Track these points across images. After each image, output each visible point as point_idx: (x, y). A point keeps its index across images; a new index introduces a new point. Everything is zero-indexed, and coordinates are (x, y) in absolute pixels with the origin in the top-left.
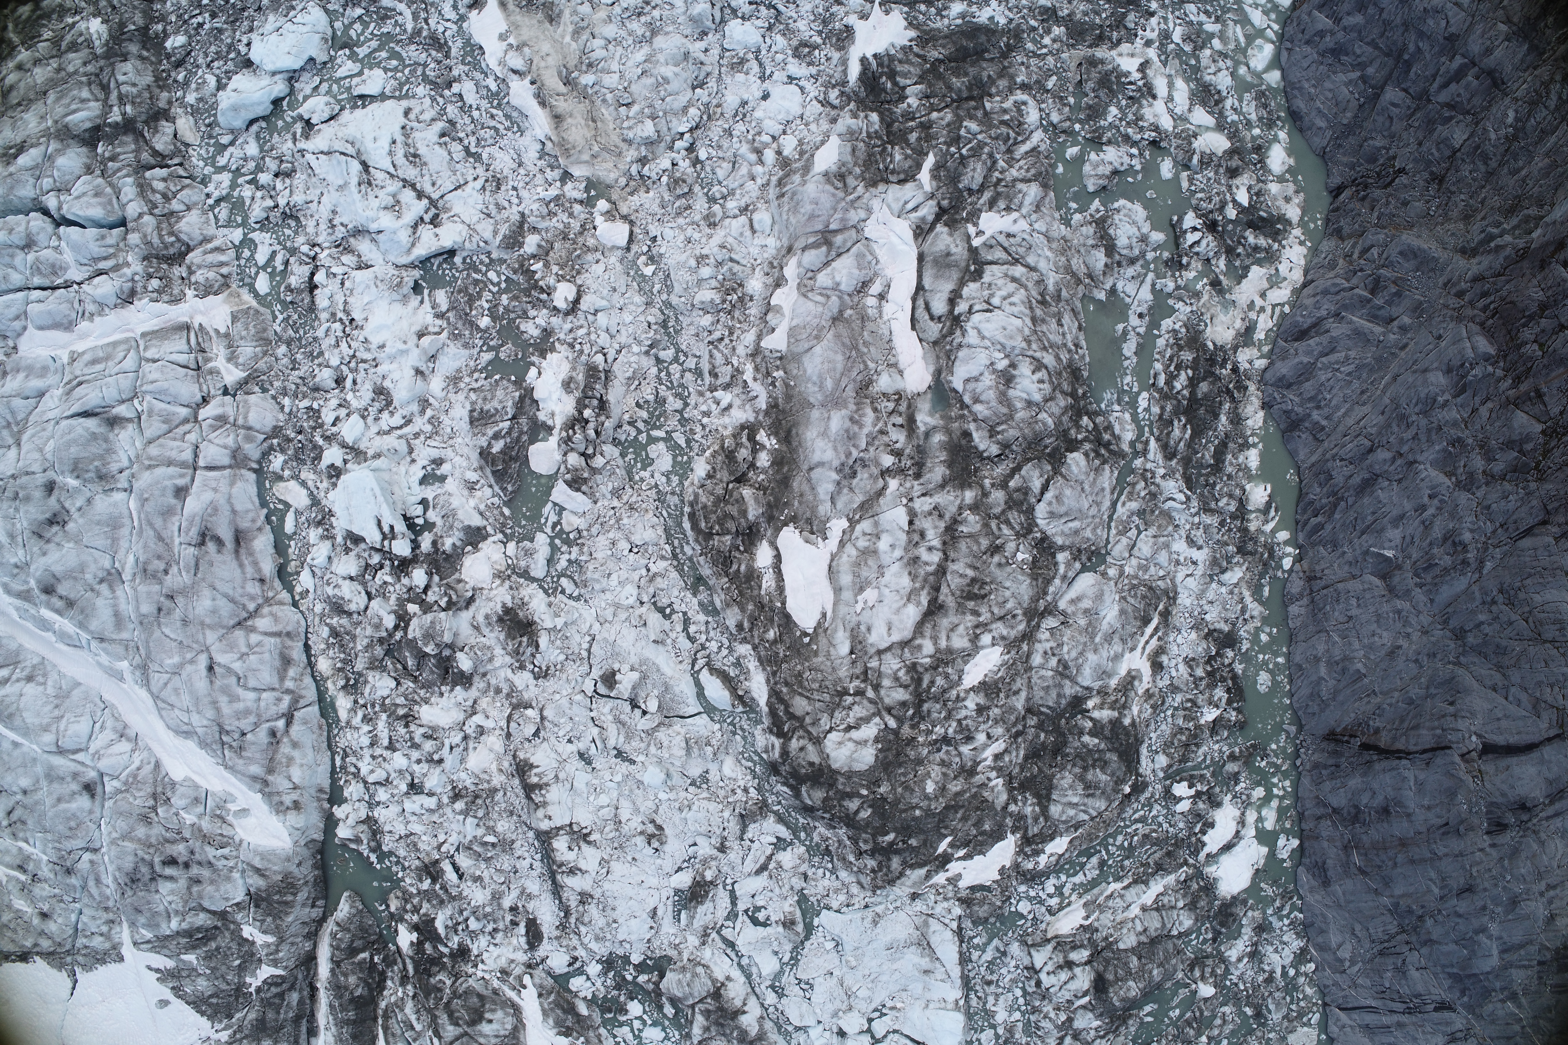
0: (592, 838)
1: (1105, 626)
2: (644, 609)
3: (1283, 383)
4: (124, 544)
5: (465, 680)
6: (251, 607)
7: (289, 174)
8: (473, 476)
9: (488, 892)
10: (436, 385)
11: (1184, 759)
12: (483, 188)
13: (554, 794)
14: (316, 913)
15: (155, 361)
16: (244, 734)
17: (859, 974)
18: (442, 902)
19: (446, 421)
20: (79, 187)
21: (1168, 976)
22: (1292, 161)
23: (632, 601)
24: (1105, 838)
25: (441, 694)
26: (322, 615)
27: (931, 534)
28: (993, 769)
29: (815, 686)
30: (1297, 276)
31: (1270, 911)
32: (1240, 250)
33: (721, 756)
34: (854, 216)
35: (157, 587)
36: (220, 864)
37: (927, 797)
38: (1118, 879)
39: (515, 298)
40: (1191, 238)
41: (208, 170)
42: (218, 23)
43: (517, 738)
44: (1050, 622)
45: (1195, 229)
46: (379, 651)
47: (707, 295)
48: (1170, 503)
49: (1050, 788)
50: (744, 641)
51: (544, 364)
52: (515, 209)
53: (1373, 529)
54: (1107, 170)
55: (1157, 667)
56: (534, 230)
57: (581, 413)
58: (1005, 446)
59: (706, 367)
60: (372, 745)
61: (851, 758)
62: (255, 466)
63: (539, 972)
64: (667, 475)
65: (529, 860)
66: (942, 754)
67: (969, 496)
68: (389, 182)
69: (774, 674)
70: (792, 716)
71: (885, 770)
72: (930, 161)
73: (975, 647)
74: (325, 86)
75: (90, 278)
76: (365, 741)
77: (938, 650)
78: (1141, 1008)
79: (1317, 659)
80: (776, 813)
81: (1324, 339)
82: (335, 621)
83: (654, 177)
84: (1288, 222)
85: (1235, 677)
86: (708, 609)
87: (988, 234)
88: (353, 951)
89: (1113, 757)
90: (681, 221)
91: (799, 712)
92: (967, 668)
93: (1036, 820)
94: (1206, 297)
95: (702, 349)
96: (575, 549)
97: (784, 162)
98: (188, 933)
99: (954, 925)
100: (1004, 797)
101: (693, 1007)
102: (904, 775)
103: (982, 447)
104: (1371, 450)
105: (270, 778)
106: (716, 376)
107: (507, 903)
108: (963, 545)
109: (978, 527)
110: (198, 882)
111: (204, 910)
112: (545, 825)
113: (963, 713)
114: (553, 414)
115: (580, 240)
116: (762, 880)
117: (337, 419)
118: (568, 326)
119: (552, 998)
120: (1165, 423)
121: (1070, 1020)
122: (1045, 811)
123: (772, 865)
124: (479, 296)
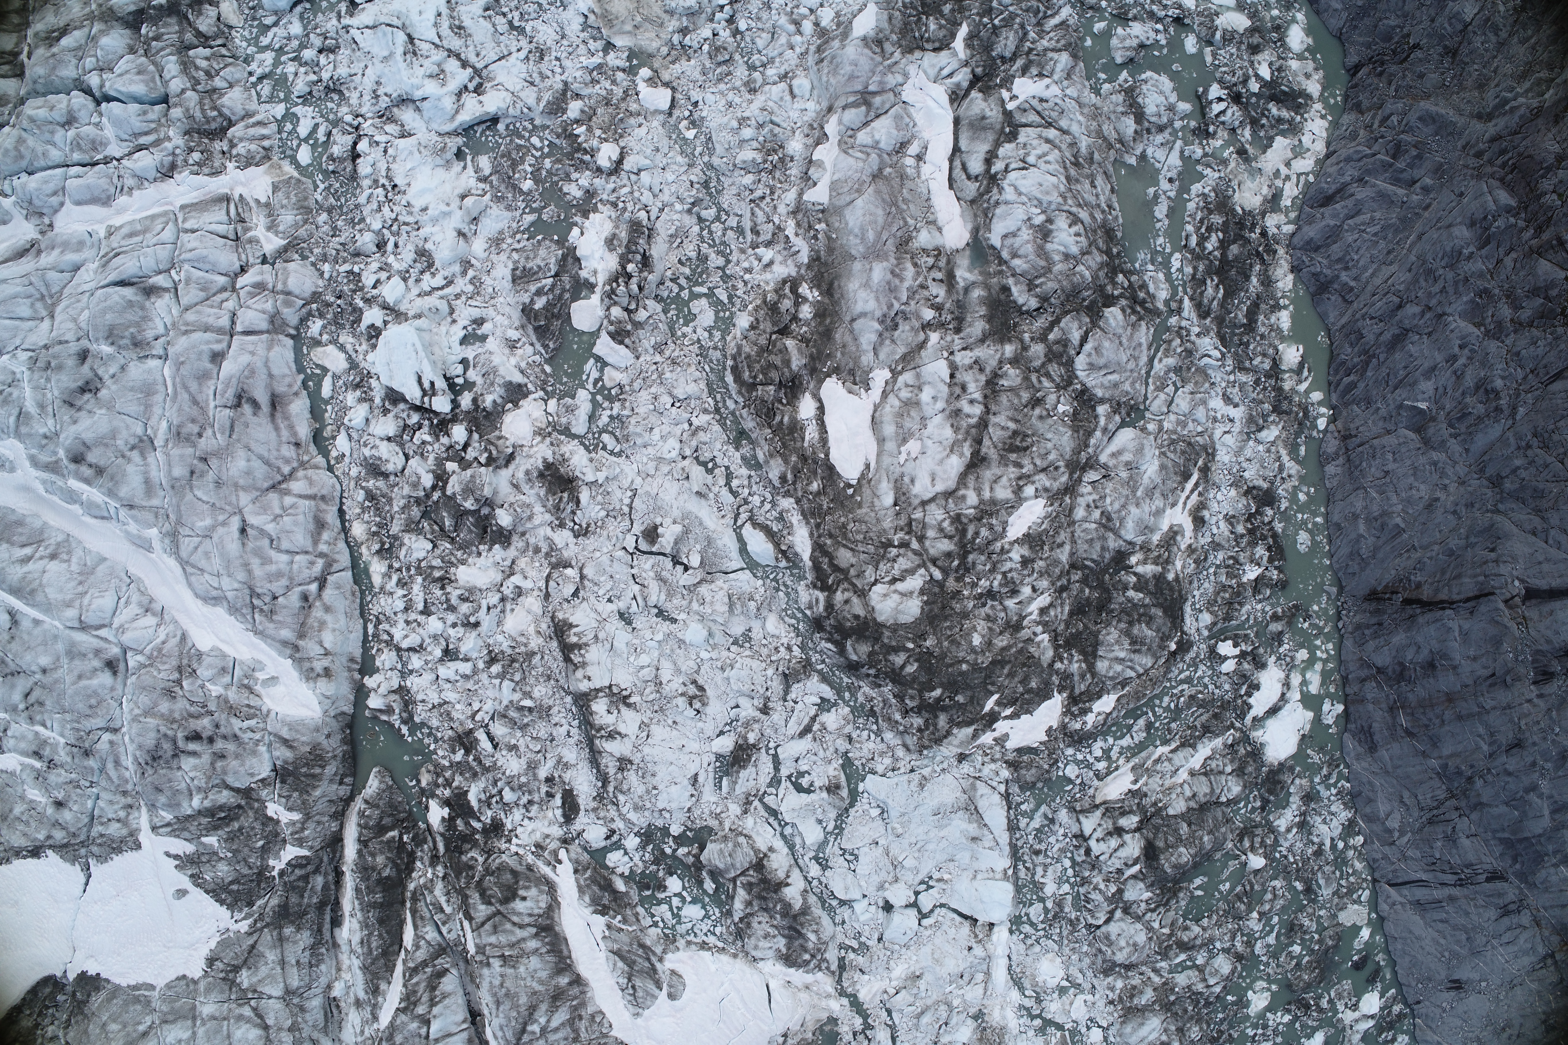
0: (632, 700)
1: (1146, 480)
2: (686, 462)
3: (1311, 247)
4: (157, 411)
5: (503, 537)
6: (286, 470)
7: (332, 50)
8: (514, 334)
9: (523, 761)
10: (478, 246)
11: (1228, 618)
12: (527, 58)
13: (593, 654)
14: (344, 791)
15: (193, 231)
16: (275, 598)
17: (905, 842)
18: (475, 775)
19: (488, 280)
20: (122, 66)
21: (1218, 845)
22: (1310, 41)
23: (674, 454)
24: (1151, 699)
25: (479, 554)
26: (358, 479)
27: (972, 387)
28: (1038, 623)
29: (860, 537)
30: (1320, 147)
31: (1317, 780)
32: (1264, 121)
33: (764, 612)
34: (892, 80)
35: (191, 450)
36: (246, 736)
37: (973, 650)
38: (1165, 742)
39: (558, 161)
40: (1217, 108)
41: (251, 50)
43: (555, 599)
44: (1092, 475)
45: (1220, 99)
46: (416, 512)
47: (748, 155)
48: (1206, 360)
49: (1096, 644)
50: (787, 494)
51: (587, 223)
52: (558, 78)
53: (1406, 382)
54: (1135, 43)
55: (1199, 521)
56: (578, 96)
57: (624, 268)
58: (1044, 299)
59: (747, 224)
60: (406, 609)
61: (897, 610)
62: (293, 332)
63: (575, 848)
64: (709, 330)
65: (566, 727)
66: (987, 609)
67: (1009, 350)
68: (434, 51)
69: (818, 526)
70: (836, 569)
71: (931, 623)
72: (963, 31)
73: (1019, 500)
75: (130, 154)
76: (400, 605)
77: (982, 501)
78: (1191, 881)
79: (1356, 517)
80: (820, 672)
81: (1350, 203)
82: (371, 484)
83: (696, 45)
84: (1309, 97)
85: (1275, 536)
86: (752, 463)
87: (1022, 98)
88: (381, 830)
89: (1158, 612)
90: (722, 86)
91: (843, 564)
92: (1011, 520)
93: (1083, 677)
94: (1233, 164)
95: (744, 209)
96: (617, 405)
97: (821, 32)
98: (210, 812)
99: (1002, 788)
100: (1050, 653)
101: (734, 880)
102: (950, 628)
103: (1021, 301)
104: (1400, 306)
105: (301, 643)
106: (758, 233)
107: (543, 773)
108: (1004, 399)
109: (1019, 380)
110: (223, 757)
111: (228, 787)
112: (584, 686)
113: (1008, 565)
114: (595, 272)
115: (623, 105)
116: (806, 744)
117: (378, 282)
118: (611, 186)
119: (588, 873)
120: (1198, 282)
121: (1120, 891)
122: (1091, 668)
123: (816, 727)
124: (522, 160)
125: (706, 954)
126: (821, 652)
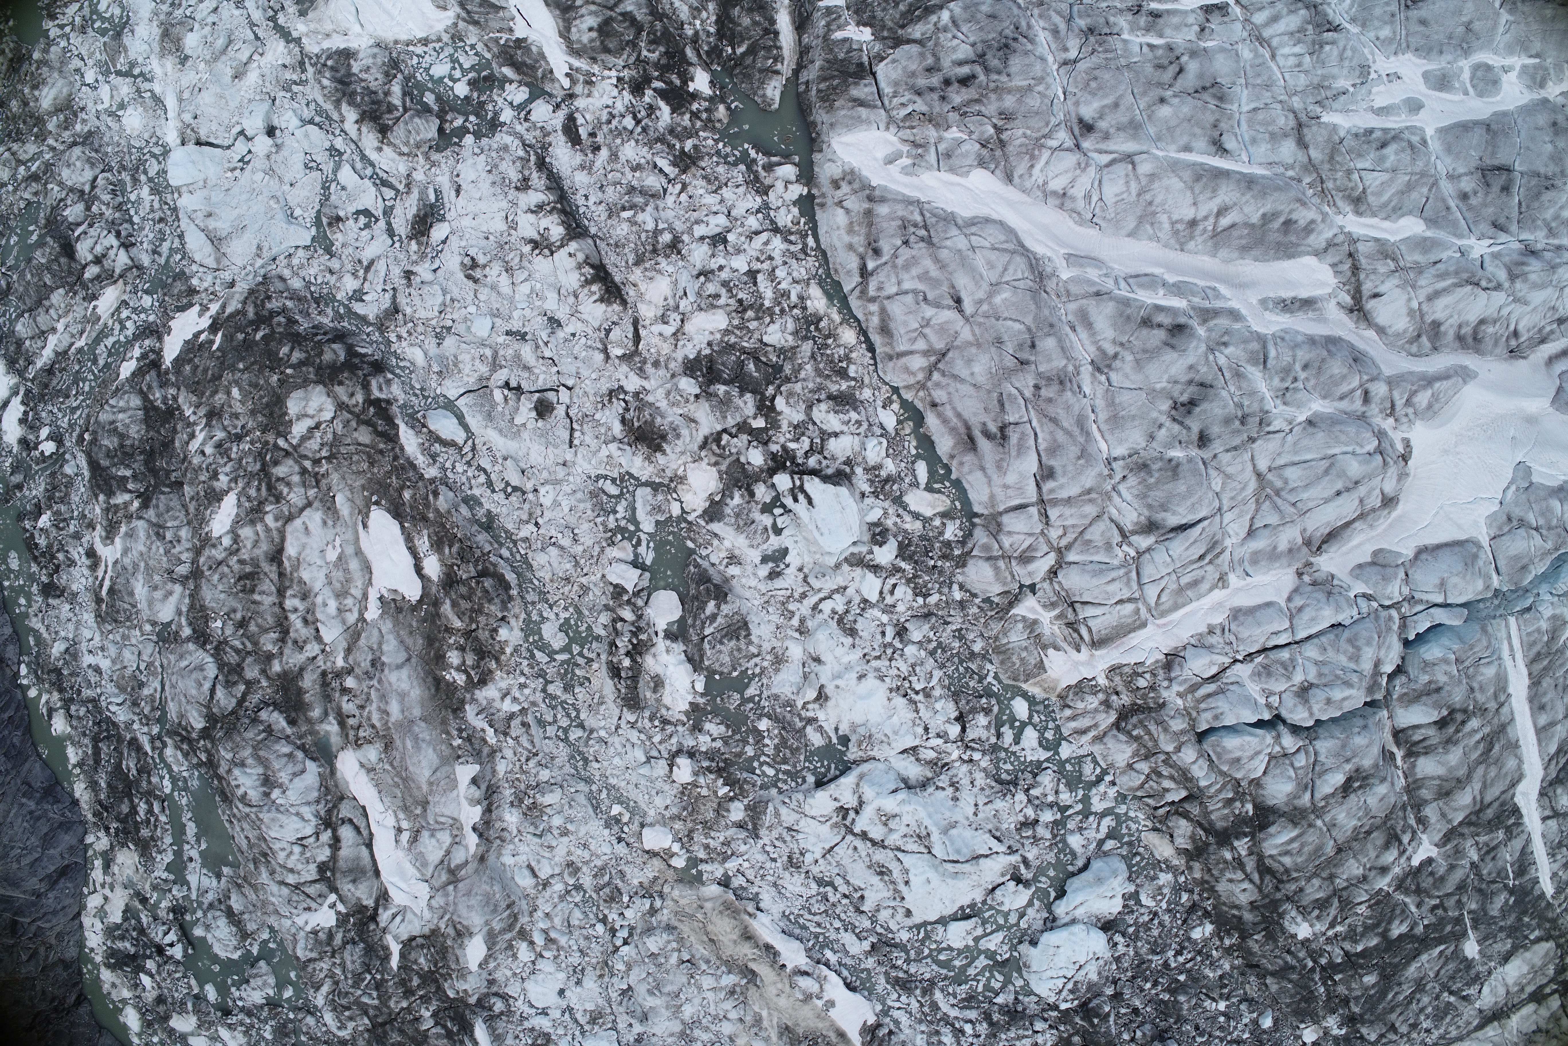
0: (530, 247)
1: (140, 577)
2: (531, 485)
3: (66, 826)
4: (1100, 403)
5: (691, 367)
6: (936, 376)
7: (1023, 825)
8: (733, 570)
9: (623, 159)
10: (795, 652)
11: (53, 475)
12: (804, 855)
13: (572, 280)
14: (803, 77)
15: (1121, 602)
16: (906, 243)
17: (266, 193)
18: (672, 131)
19: (776, 618)
20: (1261, 764)
23: (542, 490)
25: (710, 344)
26: (861, 387)
27: (299, 624)
28: (194, 424)
29: (355, 458)
30: (86, 921)
32: (134, 935)
33: (426, 364)
35: (1041, 369)
36: (908, 97)
37: (237, 383)
38: (80, 350)
39: (739, 755)
40: (172, 937)
41: (1122, 809)
42: (1157, 960)
43: (626, 322)
44: (183, 570)
45: (172, 945)
46: (788, 369)
47: (552, 800)
48: (120, 701)
49: (146, 420)
50: (432, 481)
51: (690, 698)
52: (766, 841)
54: (255, 984)
55: (91, 553)
56: (740, 825)
57: (634, 660)
58: (255, 721)
59: (535, 730)
60: (774, 271)
61: (307, 399)
62: (976, 521)
63: (558, 94)
64: (544, 619)
65: (590, 203)
66: (239, 424)
67: (276, 667)
68: (900, 843)
70: (368, 423)
71: (277, 397)
72: (395, 962)
73: (234, 532)
74: (1013, 919)
75: (1223, 670)
76: (780, 273)
77: (262, 520)
80: (369, 324)
81: (42, 873)
82: (844, 386)
83: (637, 899)
84: (107, 966)
85: (35, 559)
86: (472, 502)
87: (326, 907)
88: (753, 50)
89: (105, 463)
90: (599, 863)
91: (363, 429)
92: (235, 511)
93: (150, 387)
94: (147, 887)
95: (543, 747)
96: (612, 524)
97: (522, 936)
98: (930, 11)
99: (196, 268)
100: (181, 400)
101: (406, 110)
102: (262, 398)
103: (276, 714)
105: (866, 205)
106: (524, 724)
107: (604, 153)
108: (271, 620)
109: (262, 641)
110: (929, 70)
111: (917, 42)
112: (573, 246)
113: (228, 469)
114: (668, 651)
115: (689, 825)
116: (367, 255)
117: (892, 591)
118: (674, 740)
119: (540, 73)
120: (144, 770)
121: (88, 208)
122: (144, 396)
123: (361, 273)
124: (776, 747)
125: (420, 35)
126: (371, 343)
